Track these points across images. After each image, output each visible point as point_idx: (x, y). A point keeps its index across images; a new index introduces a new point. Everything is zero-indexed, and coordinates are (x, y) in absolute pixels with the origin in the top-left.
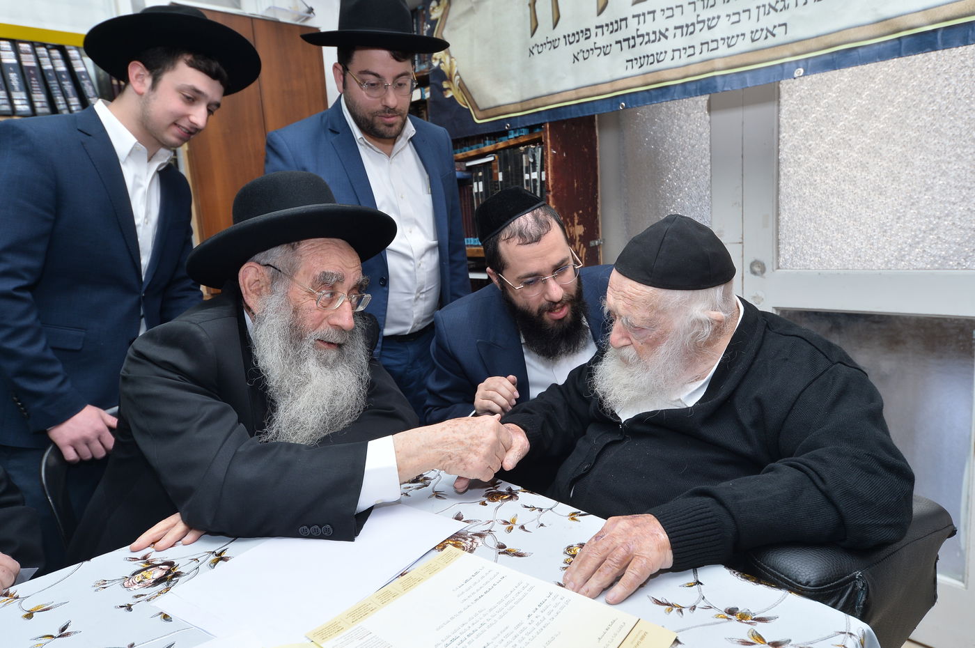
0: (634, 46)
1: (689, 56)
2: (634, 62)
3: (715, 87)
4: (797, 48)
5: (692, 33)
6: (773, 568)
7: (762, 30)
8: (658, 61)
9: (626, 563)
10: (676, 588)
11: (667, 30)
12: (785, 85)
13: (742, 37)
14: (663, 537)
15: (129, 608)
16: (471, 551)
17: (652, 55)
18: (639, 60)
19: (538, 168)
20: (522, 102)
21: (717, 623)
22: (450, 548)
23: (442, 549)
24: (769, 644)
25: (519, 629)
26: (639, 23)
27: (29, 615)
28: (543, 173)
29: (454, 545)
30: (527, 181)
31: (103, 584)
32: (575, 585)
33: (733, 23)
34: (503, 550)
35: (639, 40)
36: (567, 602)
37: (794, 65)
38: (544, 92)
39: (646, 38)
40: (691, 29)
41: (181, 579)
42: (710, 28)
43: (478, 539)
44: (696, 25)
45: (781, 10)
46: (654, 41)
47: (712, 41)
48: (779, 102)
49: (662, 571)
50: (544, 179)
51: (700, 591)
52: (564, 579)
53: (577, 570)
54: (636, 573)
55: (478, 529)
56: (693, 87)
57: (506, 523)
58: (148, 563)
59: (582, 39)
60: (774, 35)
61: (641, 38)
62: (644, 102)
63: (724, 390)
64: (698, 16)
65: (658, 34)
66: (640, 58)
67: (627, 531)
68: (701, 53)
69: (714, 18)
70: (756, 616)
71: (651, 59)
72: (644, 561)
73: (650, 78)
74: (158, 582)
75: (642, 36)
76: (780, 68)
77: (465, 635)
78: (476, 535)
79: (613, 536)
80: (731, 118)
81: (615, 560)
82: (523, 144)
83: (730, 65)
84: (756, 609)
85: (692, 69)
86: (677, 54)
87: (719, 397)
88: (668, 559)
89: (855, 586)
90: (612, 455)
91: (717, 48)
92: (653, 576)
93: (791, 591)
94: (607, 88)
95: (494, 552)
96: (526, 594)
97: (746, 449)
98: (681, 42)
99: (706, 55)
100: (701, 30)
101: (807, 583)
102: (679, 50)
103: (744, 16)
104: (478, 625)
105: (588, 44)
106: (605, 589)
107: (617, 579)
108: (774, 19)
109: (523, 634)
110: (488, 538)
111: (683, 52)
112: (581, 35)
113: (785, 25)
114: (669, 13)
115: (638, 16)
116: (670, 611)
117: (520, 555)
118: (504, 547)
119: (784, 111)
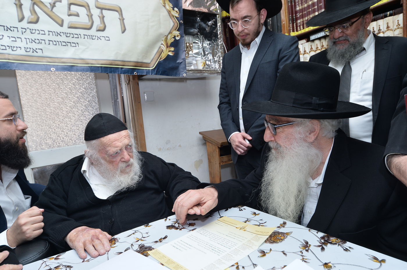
4: (49, 60)
7: (30, 48)
33: (12, 41)
37: (50, 66)
45: (38, 43)
47: (2, 46)
60: (37, 52)
76: (43, 66)
91: (6, 49)
103: (18, 40)
113: (42, 49)
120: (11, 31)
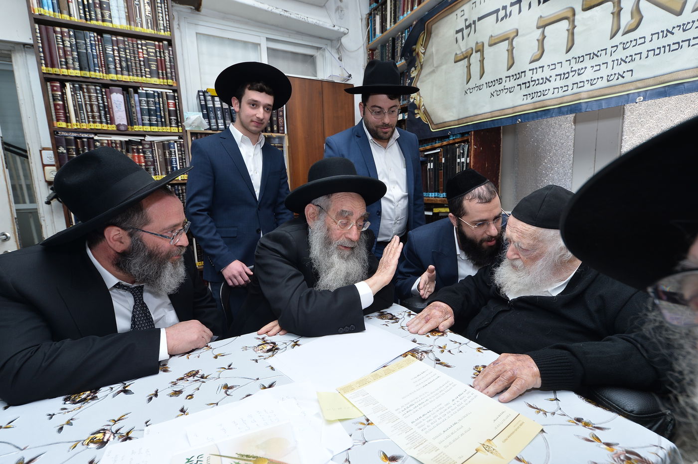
0: (528, 87)
1: (564, 91)
2: (528, 96)
3: (581, 109)
4: (639, 84)
5: (567, 78)
6: (608, 399)
7: (615, 74)
8: (544, 95)
9: (512, 381)
10: (542, 400)
11: (551, 77)
12: (628, 107)
13: (600, 79)
14: (536, 369)
15: (257, 361)
16: (421, 360)
17: (540, 92)
18: (531, 95)
19: (465, 156)
20: (458, 120)
21: (570, 425)
22: (409, 356)
23: (405, 357)
24: (604, 443)
25: (448, 406)
26: (533, 74)
27: (216, 357)
28: (468, 159)
29: (411, 355)
30: (458, 163)
31: (246, 348)
32: (480, 388)
33: (595, 71)
34: (438, 362)
35: (532, 84)
36: (476, 396)
37: (636, 95)
38: (472, 114)
39: (537, 82)
40: (567, 76)
41: (279, 351)
42: (579, 74)
43: (424, 354)
44: (570, 73)
45: (629, 62)
46: (541, 84)
47: (580, 82)
48: (624, 117)
49: (534, 389)
50: (468, 162)
51: (558, 404)
52: (474, 383)
53: (482, 380)
54: (518, 387)
55: (425, 349)
56: (566, 109)
57: (440, 347)
58: (264, 341)
59: (497, 84)
60: (623, 77)
61: (534, 82)
62: (533, 119)
63: (578, 288)
64: (572, 68)
65: (545, 79)
66: (532, 94)
67: (513, 363)
68: (572, 89)
69: (582, 69)
70: (595, 426)
71: (539, 94)
72: (523, 381)
73: (537, 105)
74: (269, 351)
75: (535, 81)
76: (626, 97)
77: (417, 404)
78: (423, 351)
79: (504, 364)
80: (589, 128)
81: (505, 378)
82: (457, 143)
83: (592, 96)
84: (595, 421)
85: (565, 99)
86: (556, 90)
87: (575, 292)
88: (538, 383)
89: (665, 419)
90: (503, 318)
91: (584, 86)
92: (528, 391)
93: (620, 414)
94: (510, 111)
95: (434, 362)
96: (451, 388)
97: (591, 325)
98: (559, 83)
99: (576, 90)
100: (573, 76)
101: (631, 412)
102: (558, 88)
103: (603, 67)
104: (425, 400)
105: (501, 87)
106: (498, 393)
107: (506, 389)
108: (624, 67)
109: (450, 410)
110: (430, 354)
111: (560, 89)
112: (496, 82)
113: (632, 70)
114: (553, 67)
115: (533, 69)
116: (538, 412)
117: (448, 366)
118: (439, 360)
119: (627, 122)
120: (598, 56)
